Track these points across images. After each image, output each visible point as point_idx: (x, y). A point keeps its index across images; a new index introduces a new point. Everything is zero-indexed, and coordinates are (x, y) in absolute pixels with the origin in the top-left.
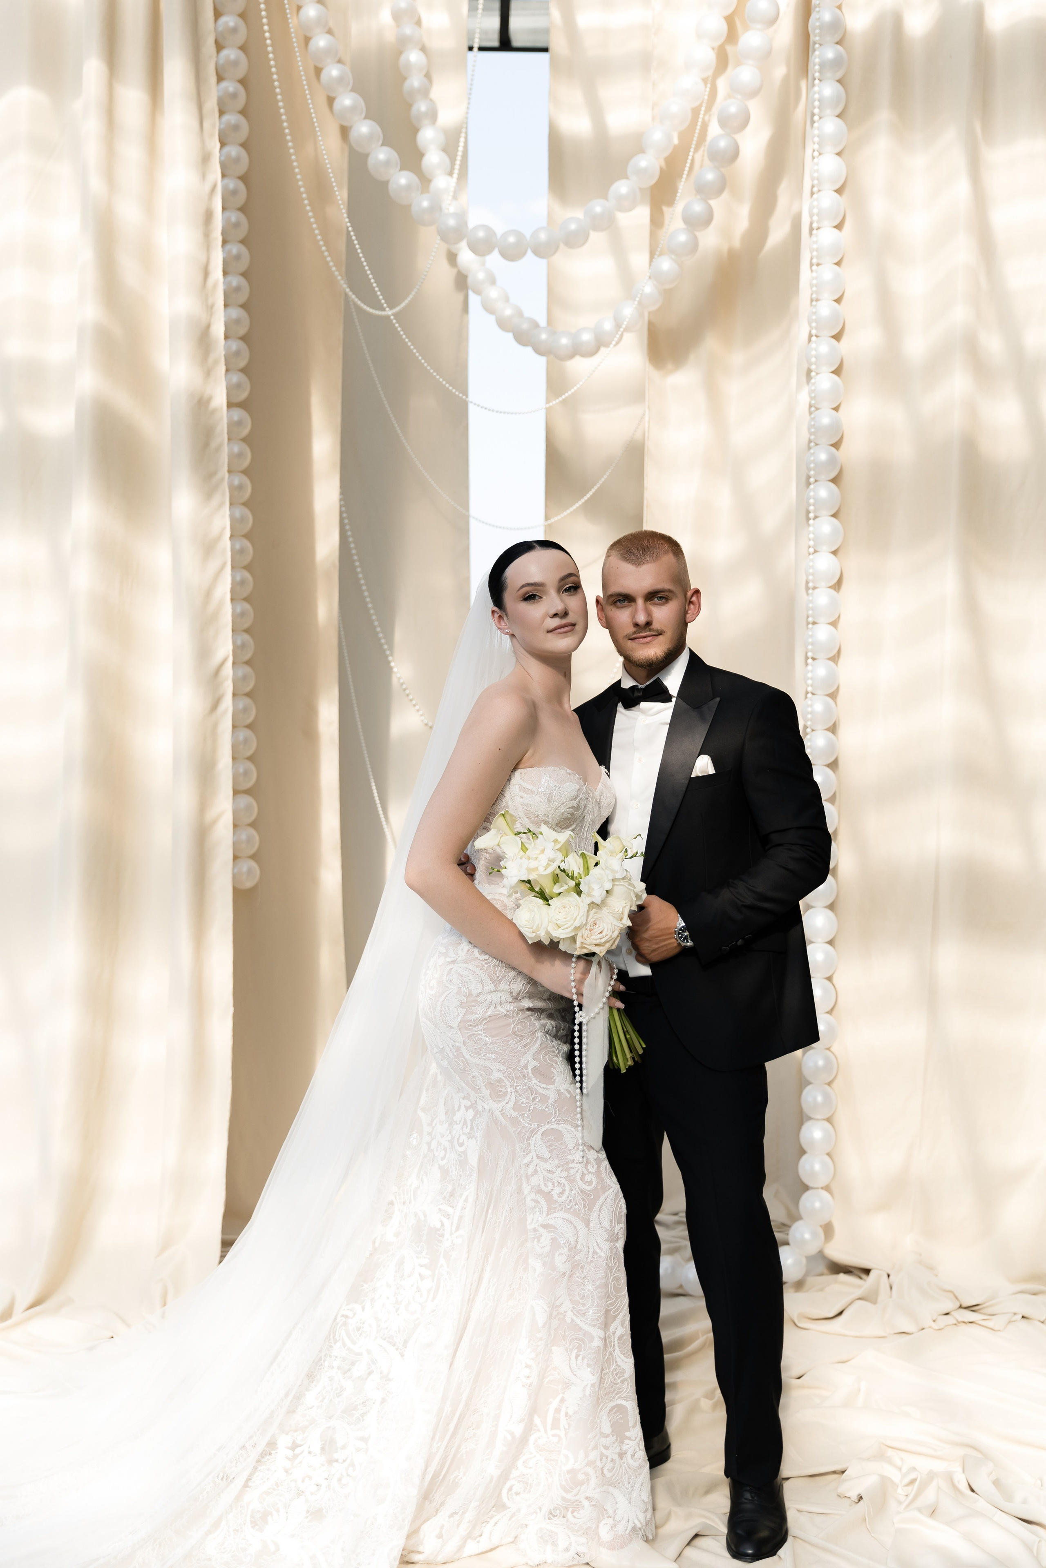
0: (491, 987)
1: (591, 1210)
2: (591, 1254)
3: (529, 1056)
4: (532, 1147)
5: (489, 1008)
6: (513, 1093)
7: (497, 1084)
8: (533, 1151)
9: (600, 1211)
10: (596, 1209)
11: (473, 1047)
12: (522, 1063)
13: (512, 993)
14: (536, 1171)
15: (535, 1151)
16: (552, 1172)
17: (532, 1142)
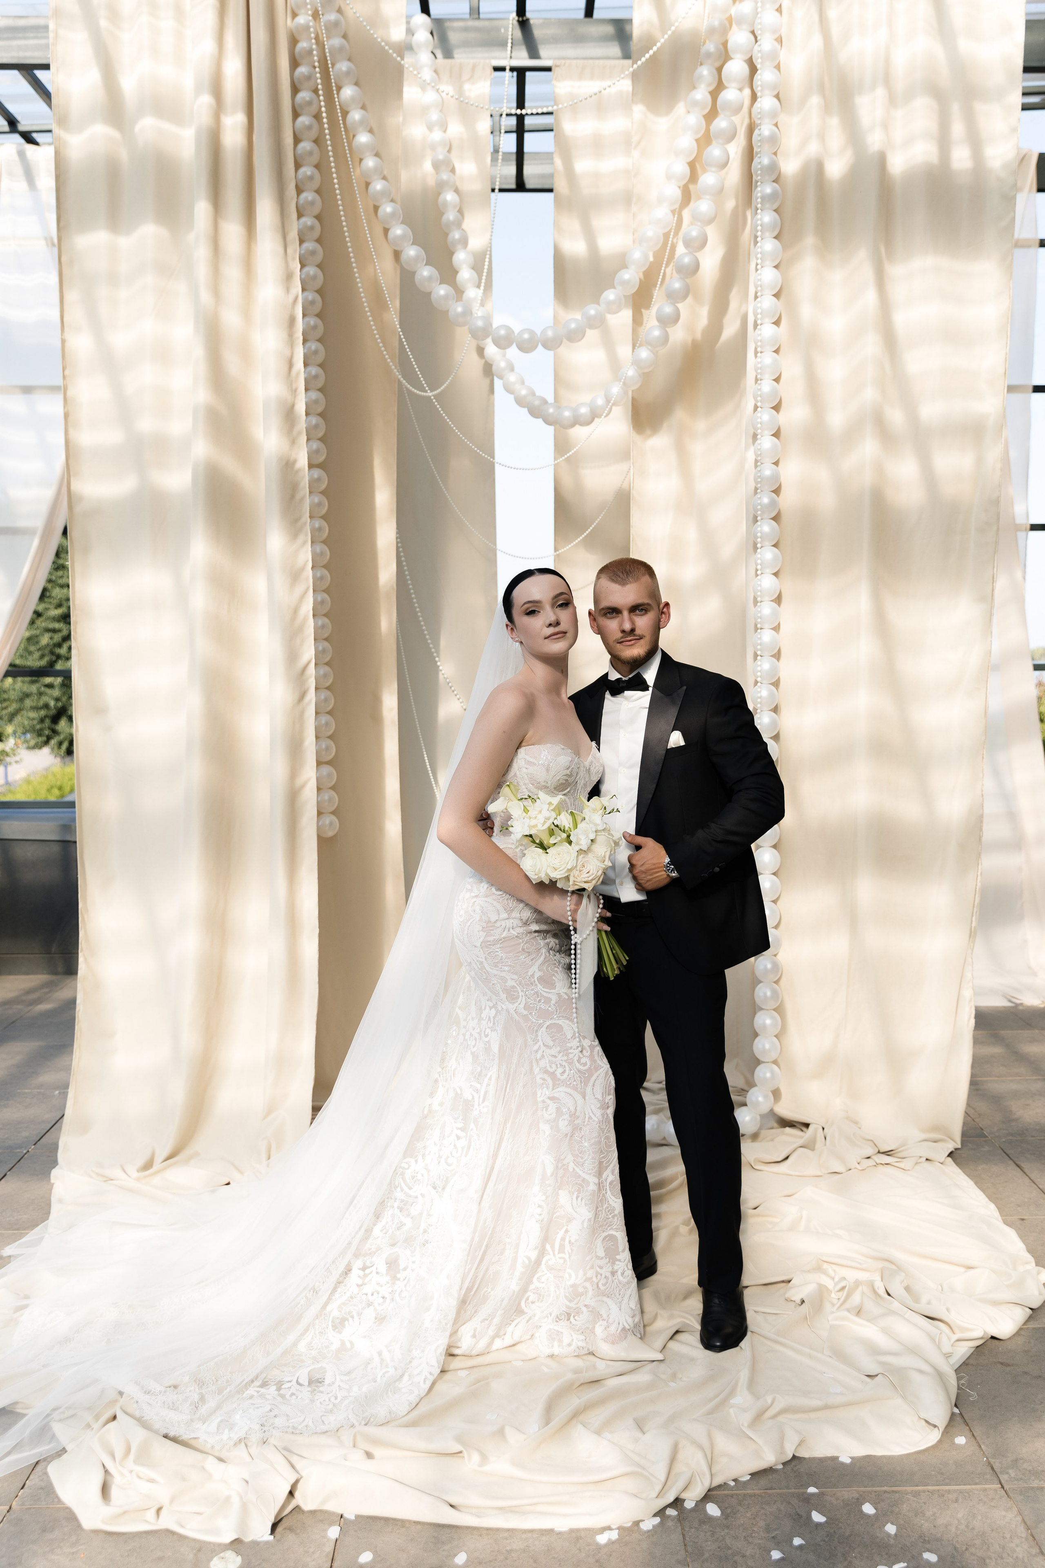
0: (505, 915)
1: (586, 1085)
2: (587, 1119)
3: (535, 968)
4: (540, 1038)
5: (504, 931)
6: (524, 997)
7: (511, 989)
8: (540, 1040)
9: (593, 1086)
10: (591, 1084)
11: (492, 961)
12: (530, 973)
13: (522, 920)
14: (543, 1056)
15: (542, 1041)
16: (555, 1057)
17: (540, 1033)
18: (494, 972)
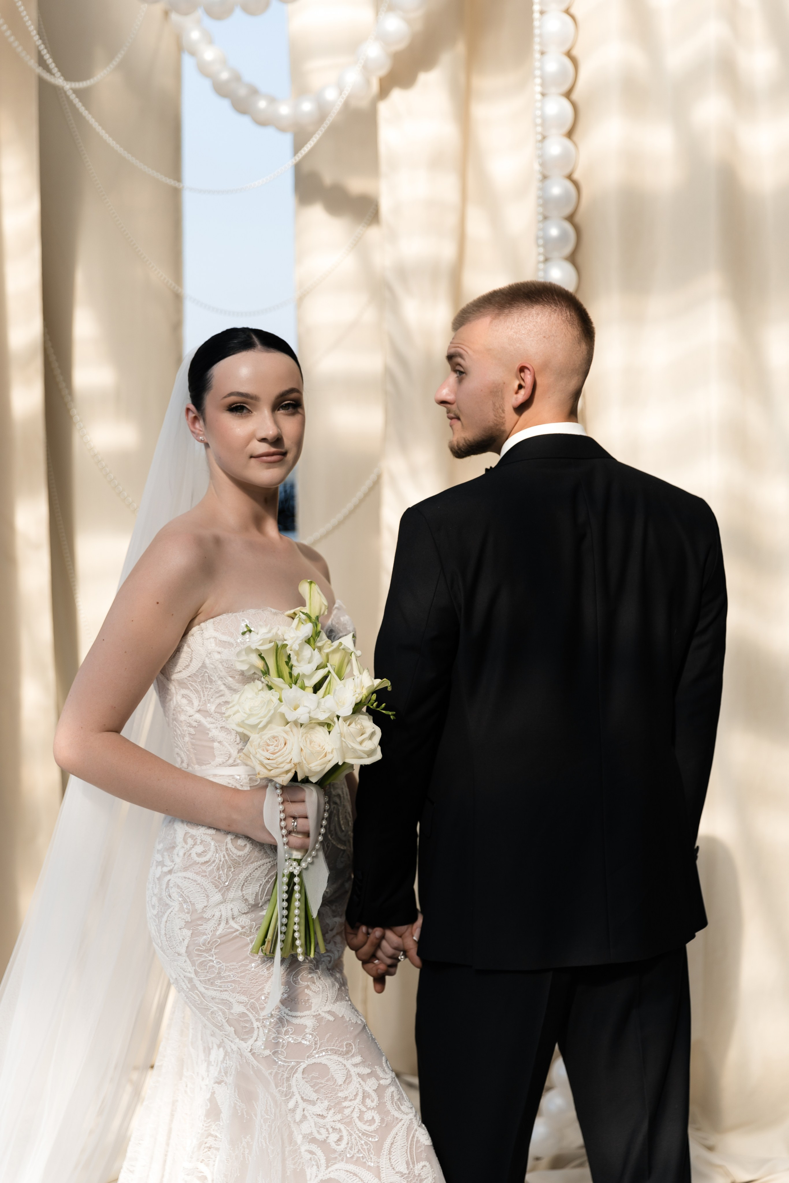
0: (218, 899)
4: (294, 1089)
5: (219, 924)
6: (261, 1028)
7: (241, 1019)
8: (296, 1093)
9: (390, 1153)
10: (385, 1151)
11: (206, 976)
13: (246, 900)
14: (304, 1117)
15: (299, 1093)
16: (322, 1117)
17: (293, 1082)
18: (211, 993)
